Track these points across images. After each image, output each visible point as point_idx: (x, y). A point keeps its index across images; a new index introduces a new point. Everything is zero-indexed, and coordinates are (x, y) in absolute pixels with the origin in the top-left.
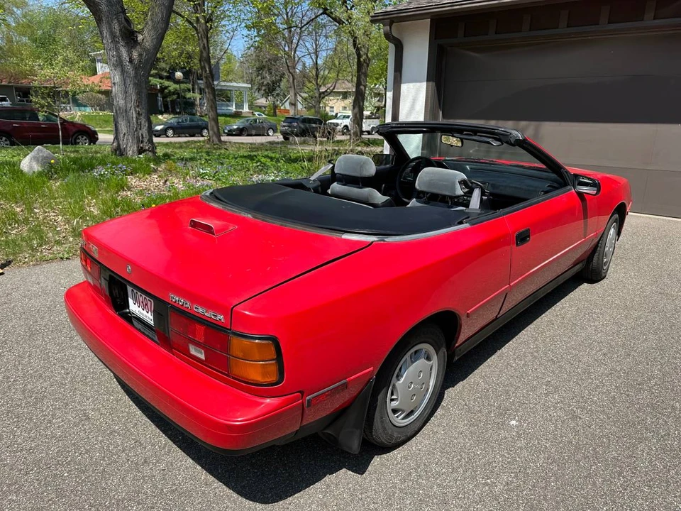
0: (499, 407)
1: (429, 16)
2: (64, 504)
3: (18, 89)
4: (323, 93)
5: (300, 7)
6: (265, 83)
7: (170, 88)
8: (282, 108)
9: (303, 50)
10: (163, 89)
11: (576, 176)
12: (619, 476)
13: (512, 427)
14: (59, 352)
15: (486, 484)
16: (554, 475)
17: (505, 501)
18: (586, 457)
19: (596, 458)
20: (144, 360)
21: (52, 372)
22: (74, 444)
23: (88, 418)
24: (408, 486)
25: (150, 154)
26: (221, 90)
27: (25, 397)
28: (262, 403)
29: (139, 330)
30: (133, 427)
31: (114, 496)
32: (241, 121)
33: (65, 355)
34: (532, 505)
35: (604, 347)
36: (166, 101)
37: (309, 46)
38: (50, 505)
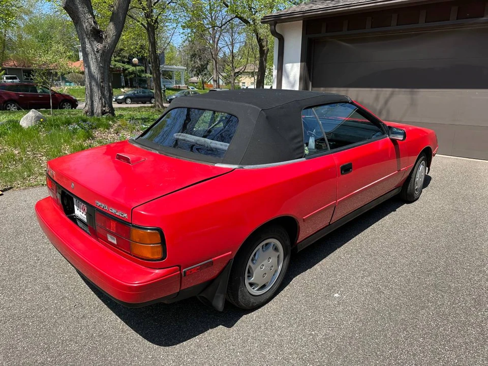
0: (328, 285)
1: (302, 18)
2: (27, 342)
3: (25, 71)
4: (238, 73)
5: (220, 13)
6: (197, 66)
7: (129, 70)
8: (209, 83)
9: (223, 43)
10: (125, 70)
11: (390, 127)
12: (404, 331)
13: (335, 298)
14: (34, 246)
15: (311, 334)
16: (359, 329)
17: (322, 346)
18: (383, 318)
19: (390, 319)
20: (80, 245)
21: (28, 259)
22: (38, 305)
23: (49, 289)
24: (258, 335)
25: (110, 115)
26: (165, 71)
27: (9, 275)
28: (152, 273)
29: (81, 228)
30: (78, 295)
31: (61, 338)
32: (179, 92)
33: (38, 248)
34: (341, 348)
35: (408, 246)
36: (127, 79)
37: (227, 40)
38: (18, 343)
